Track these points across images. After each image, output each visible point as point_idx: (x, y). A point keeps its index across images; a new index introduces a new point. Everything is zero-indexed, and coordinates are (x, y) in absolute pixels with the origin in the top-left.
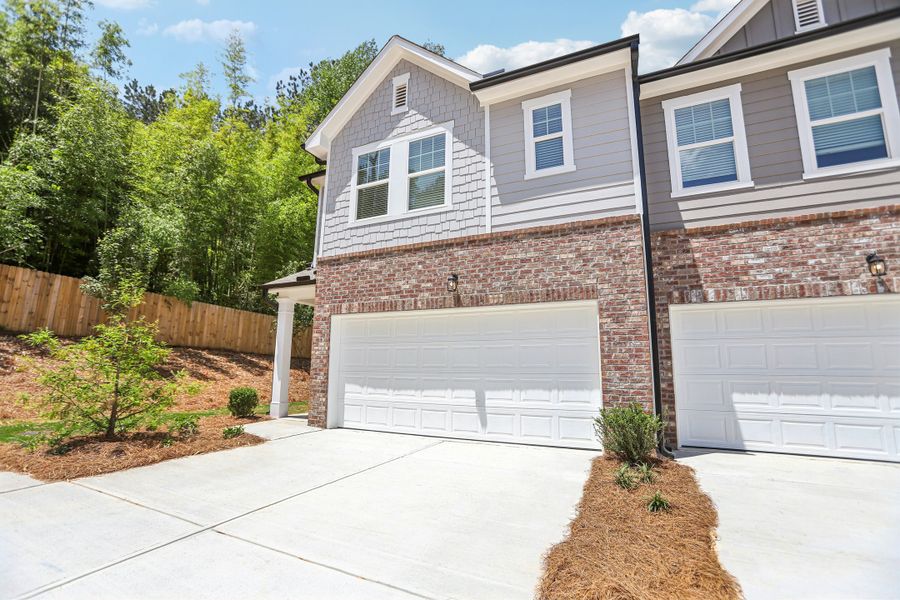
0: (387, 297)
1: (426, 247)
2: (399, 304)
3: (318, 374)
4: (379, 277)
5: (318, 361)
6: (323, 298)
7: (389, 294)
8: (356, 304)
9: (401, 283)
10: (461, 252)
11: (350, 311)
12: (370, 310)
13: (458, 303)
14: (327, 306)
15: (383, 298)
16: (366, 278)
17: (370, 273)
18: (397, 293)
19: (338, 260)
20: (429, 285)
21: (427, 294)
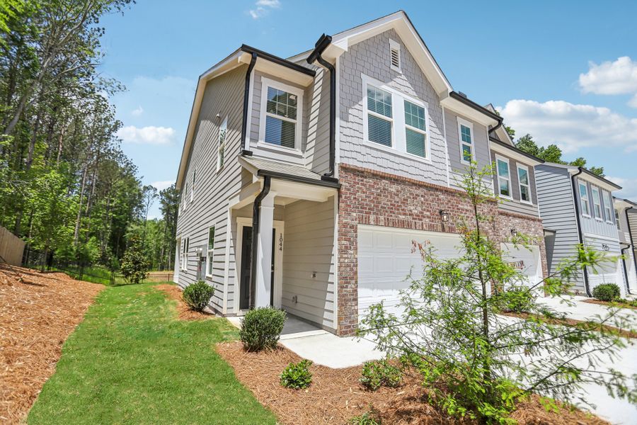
0: (404, 217)
1: (425, 186)
2: (413, 224)
3: (349, 283)
4: (397, 199)
5: (348, 269)
6: (349, 206)
7: (405, 214)
8: (382, 218)
9: (412, 208)
10: (442, 196)
11: (377, 223)
12: (394, 225)
13: (443, 230)
14: (354, 214)
15: (402, 217)
16: (387, 197)
17: (390, 193)
18: (410, 215)
19: (362, 172)
20: (428, 213)
21: (427, 220)
